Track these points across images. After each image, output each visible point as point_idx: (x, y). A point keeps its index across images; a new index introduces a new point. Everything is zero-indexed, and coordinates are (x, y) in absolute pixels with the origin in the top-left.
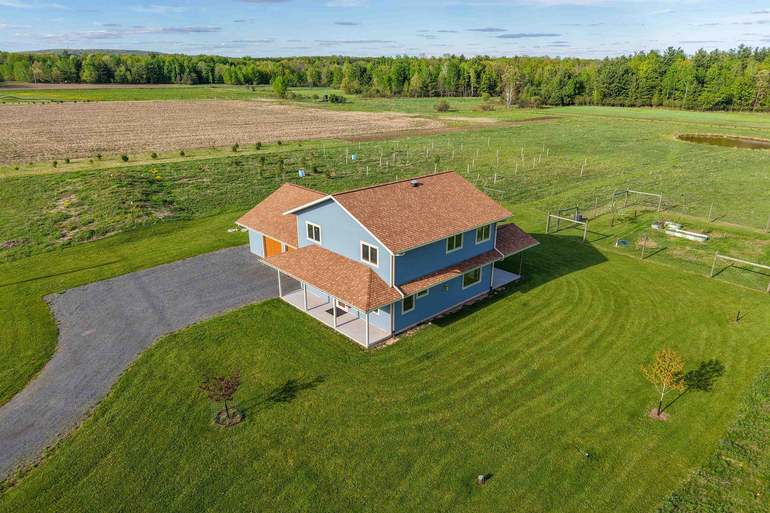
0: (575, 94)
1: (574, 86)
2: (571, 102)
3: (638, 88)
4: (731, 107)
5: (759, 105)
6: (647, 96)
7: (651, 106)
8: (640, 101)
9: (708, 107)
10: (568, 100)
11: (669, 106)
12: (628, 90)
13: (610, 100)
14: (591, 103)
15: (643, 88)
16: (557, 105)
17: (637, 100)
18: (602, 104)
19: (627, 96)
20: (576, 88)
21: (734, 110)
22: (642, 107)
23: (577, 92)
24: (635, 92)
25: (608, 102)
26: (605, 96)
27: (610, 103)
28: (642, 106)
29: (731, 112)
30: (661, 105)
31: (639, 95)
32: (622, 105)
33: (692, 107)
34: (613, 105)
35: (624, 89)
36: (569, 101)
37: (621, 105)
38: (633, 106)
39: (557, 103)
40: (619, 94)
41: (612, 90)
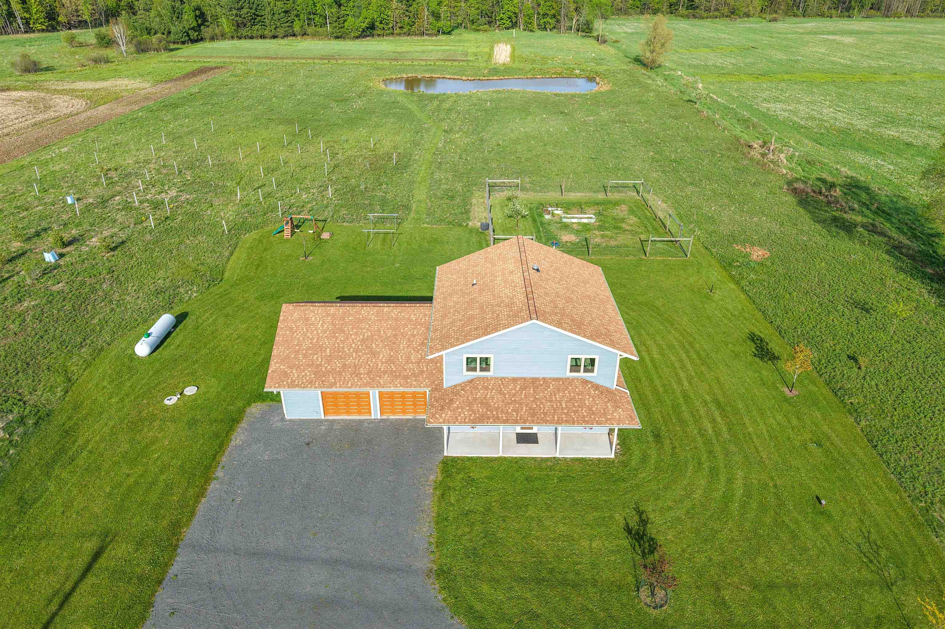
0: (199, 26)
1: (193, 14)
2: (199, 38)
3: (273, 14)
4: (375, 32)
5: (398, 29)
6: (288, 24)
7: (294, 35)
8: (282, 31)
9: (357, 35)
10: (195, 35)
11: (315, 35)
12: (263, 17)
13: (244, 32)
14: (223, 36)
15: (279, 14)
16: (183, 43)
17: (278, 30)
18: (238, 37)
19: (264, 25)
20: (196, 16)
21: (379, 35)
22: (285, 38)
23: (200, 21)
24: (272, 19)
25: (245, 34)
26: (238, 26)
27: (248, 35)
28: (284, 36)
29: (377, 37)
30: (305, 34)
31: (278, 24)
32: (263, 37)
33: (341, 35)
34: (252, 38)
35: (258, 16)
36: (197, 36)
37: (261, 37)
38: (274, 37)
39: (183, 40)
40: (254, 22)
41: (245, 18)
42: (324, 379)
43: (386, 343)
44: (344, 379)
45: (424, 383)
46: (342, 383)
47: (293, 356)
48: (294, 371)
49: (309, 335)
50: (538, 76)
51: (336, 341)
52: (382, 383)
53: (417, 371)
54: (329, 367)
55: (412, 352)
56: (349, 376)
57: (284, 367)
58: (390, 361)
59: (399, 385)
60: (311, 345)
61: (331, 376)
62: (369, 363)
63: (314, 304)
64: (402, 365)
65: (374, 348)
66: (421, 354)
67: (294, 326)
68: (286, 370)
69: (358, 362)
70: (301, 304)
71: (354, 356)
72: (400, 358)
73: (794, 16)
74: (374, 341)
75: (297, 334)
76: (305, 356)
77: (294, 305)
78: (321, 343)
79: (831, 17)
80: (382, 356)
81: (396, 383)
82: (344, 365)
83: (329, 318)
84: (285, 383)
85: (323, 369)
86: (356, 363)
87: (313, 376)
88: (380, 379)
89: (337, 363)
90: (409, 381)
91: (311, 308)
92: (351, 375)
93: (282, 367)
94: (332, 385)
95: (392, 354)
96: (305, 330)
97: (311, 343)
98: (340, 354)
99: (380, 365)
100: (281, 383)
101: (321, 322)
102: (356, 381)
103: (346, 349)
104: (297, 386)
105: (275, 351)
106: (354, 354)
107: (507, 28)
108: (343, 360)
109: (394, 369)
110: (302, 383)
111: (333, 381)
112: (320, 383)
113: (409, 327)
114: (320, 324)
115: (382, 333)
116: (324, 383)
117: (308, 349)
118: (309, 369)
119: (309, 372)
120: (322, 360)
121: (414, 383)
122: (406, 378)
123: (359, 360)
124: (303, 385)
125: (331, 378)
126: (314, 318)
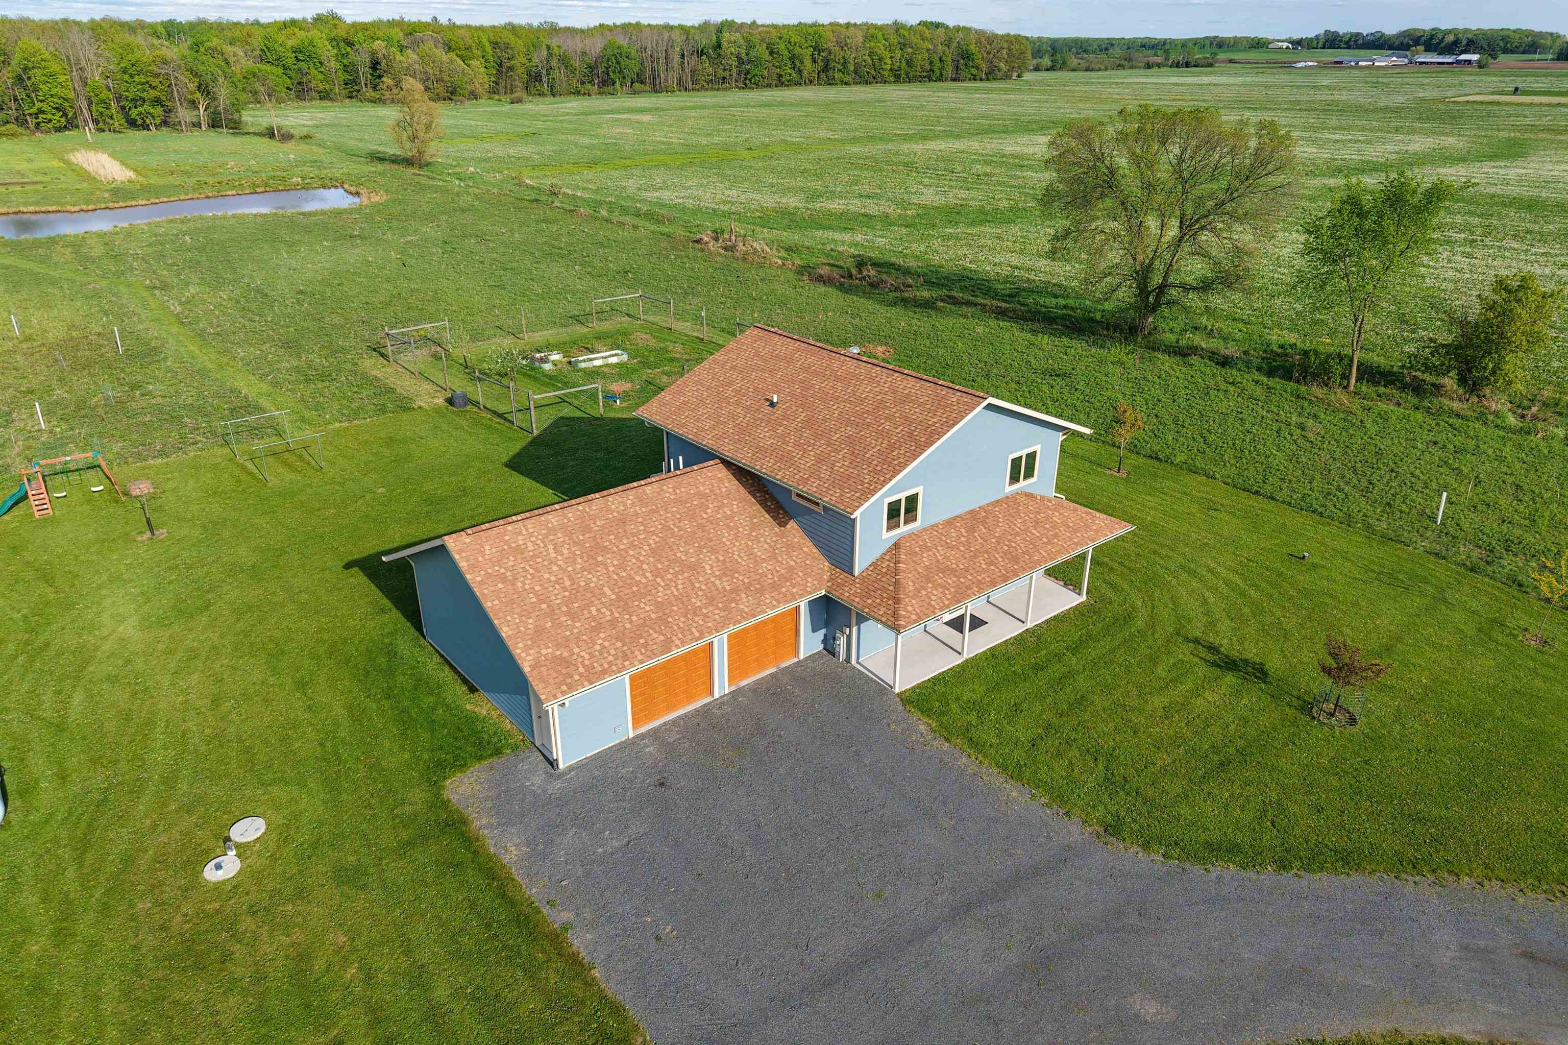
42: (642, 641)
43: (696, 545)
44: (680, 628)
45: (809, 584)
46: (680, 636)
47: (549, 624)
48: (576, 650)
49: (546, 576)
50: (230, 193)
51: (607, 569)
52: (746, 610)
53: (783, 571)
54: (634, 618)
55: (750, 543)
56: (683, 619)
57: (550, 650)
58: (727, 571)
59: (774, 603)
60: (567, 594)
61: (651, 631)
62: (697, 585)
63: (510, 519)
64: (752, 570)
65: (683, 558)
66: (765, 542)
67: (503, 571)
68: (558, 653)
69: (678, 590)
70: (483, 527)
71: (663, 584)
72: (740, 560)
73: (539, 95)
74: (675, 547)
75: (523, 583)
76: (573, 616)
77: (469, 531)
78: (582, 584)
79: (589, 95)
80: (708, 567)
81: (768, 601)
82: (659, 606)
83: (560, 535)
84: (577, 677)
85: (628, 626)
86: (676, 593)
87: (619, 644)
88: (737, 604)
89: (642, 605)
90: (784, 590)
91: (509, 528)
92: (685, 616)
93: (544, 652)
94: (667, 647)
95: (721, 558)
96: (532, 571)
97: (565, 589)
98: (635, 589)
99: (718, 582)
100: (569, 681)
101: (551, 547)
102: (701, 622)
103: (638, 578)
104: (604, 672)
105: (505, 629)
106: (659, 580)
107: (58, 130)
108: (649, 598)
109: (746, 581)
110: (610, 663)
111: (662, 638)
112: (643, 650)
113: (711, 506)
114: (551, 551)
115: (676, 530)
116: (650, 648)
117: (568, 602)
118: (602, 635)
119: (605, 639)
120: (611, 611)
121: (795, 590)
122: (775, 587)
123: (676, 587)
124: (614, 668)
125: (655, 635)
126: (529, 544)
